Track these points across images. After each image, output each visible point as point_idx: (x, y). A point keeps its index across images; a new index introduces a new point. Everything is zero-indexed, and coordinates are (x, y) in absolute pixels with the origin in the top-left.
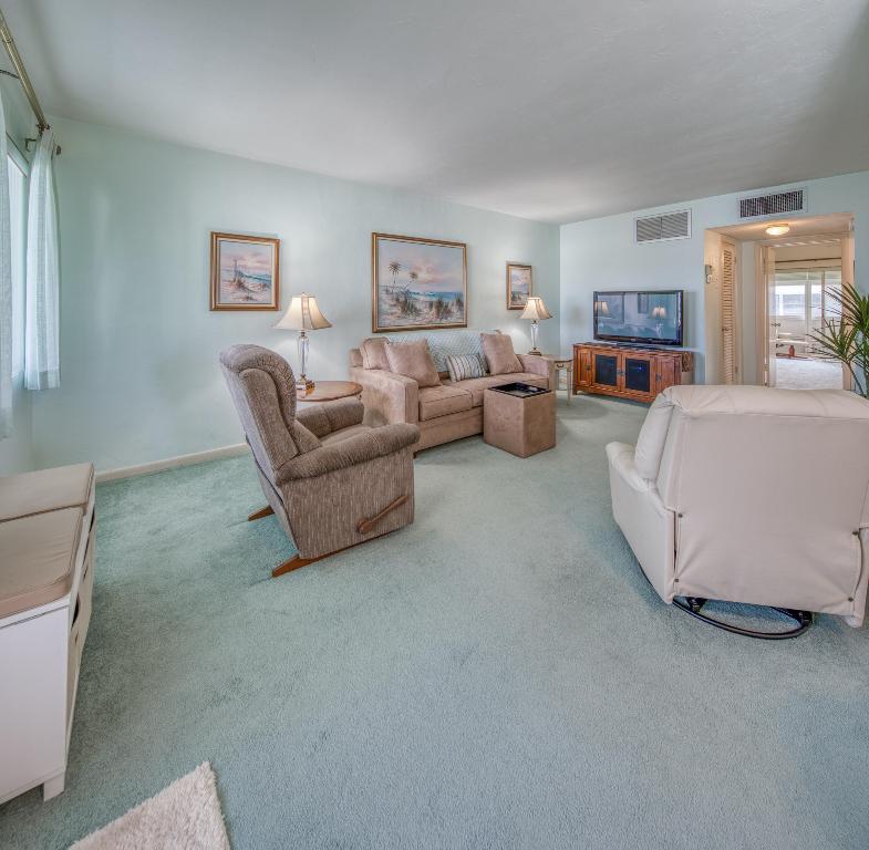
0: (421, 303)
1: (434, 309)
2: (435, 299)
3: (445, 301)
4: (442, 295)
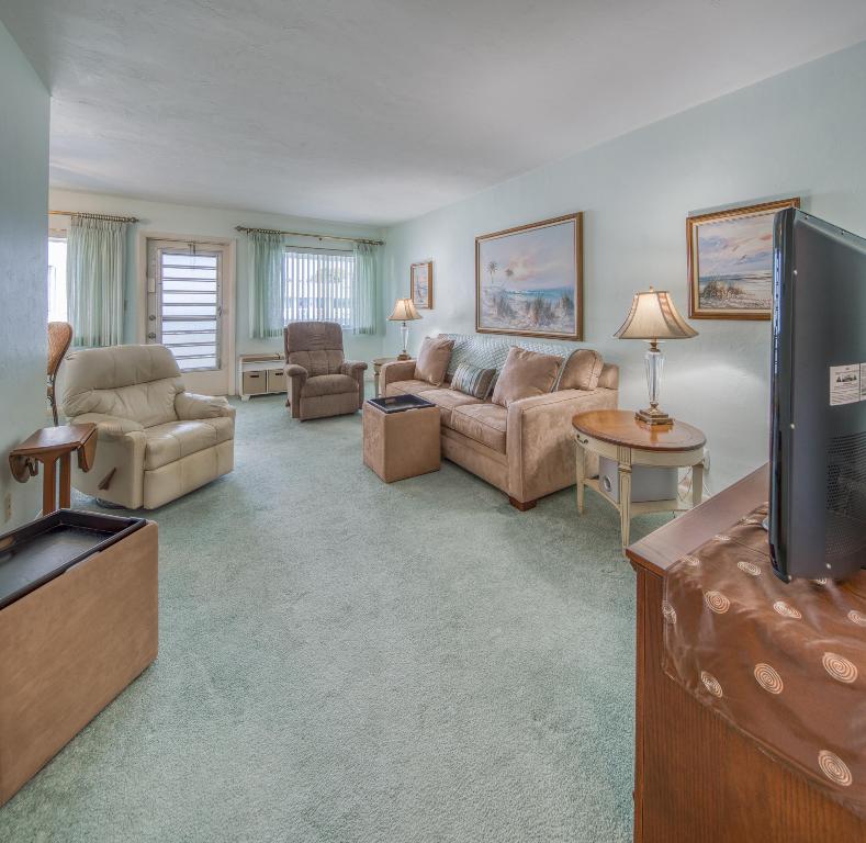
0: (517, 303)
1: (531, 313)
2: (532, 299)
3: (546, 300)
4: (541, 294)
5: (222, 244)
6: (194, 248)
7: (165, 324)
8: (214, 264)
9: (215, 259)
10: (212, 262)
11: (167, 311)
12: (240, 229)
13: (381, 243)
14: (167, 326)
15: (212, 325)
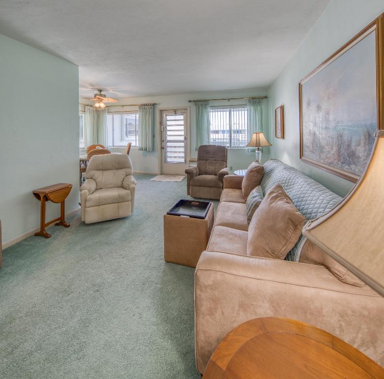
5: (185, 109)
6: (175, 112)
7: (168, 143)
8: (183, 118)
9: (183, 116)
10: (182, 117)
11: (169, 138)
12: (190, 101)
13: (266, 97)
14: (169, 144)
15: (182, 144)
